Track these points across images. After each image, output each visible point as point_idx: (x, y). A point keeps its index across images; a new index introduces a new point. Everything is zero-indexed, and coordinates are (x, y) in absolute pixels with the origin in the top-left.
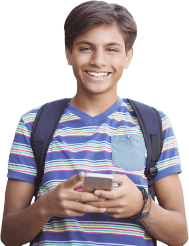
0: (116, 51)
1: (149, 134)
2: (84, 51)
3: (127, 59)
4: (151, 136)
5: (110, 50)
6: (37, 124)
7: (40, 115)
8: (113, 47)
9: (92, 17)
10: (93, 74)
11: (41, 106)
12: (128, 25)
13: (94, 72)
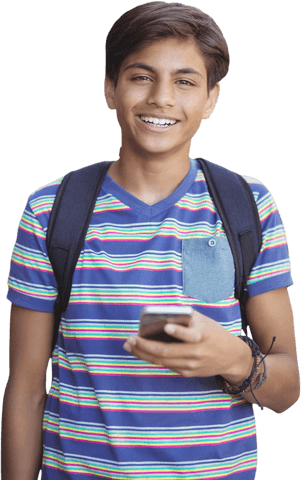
0: (192, 84)
1: (236, 233)
2: (138, 82)
3: (209, 102)
4: (239, 236)
5: (181, 82)
6: (56, 216)
7: (61, 199)
8: (186, 77)
9: (156, 24)
10: (151, 120)
11: (62, 178)
12: (212, 42)
13: (154, 116)
